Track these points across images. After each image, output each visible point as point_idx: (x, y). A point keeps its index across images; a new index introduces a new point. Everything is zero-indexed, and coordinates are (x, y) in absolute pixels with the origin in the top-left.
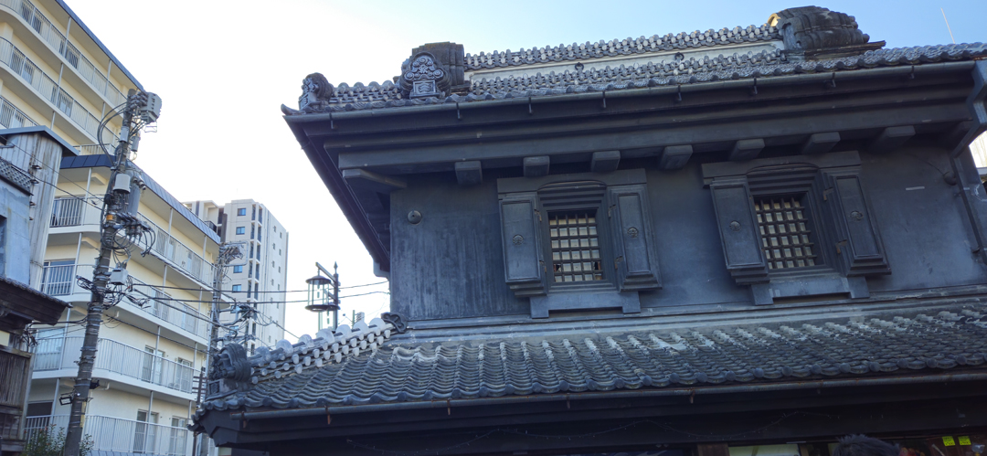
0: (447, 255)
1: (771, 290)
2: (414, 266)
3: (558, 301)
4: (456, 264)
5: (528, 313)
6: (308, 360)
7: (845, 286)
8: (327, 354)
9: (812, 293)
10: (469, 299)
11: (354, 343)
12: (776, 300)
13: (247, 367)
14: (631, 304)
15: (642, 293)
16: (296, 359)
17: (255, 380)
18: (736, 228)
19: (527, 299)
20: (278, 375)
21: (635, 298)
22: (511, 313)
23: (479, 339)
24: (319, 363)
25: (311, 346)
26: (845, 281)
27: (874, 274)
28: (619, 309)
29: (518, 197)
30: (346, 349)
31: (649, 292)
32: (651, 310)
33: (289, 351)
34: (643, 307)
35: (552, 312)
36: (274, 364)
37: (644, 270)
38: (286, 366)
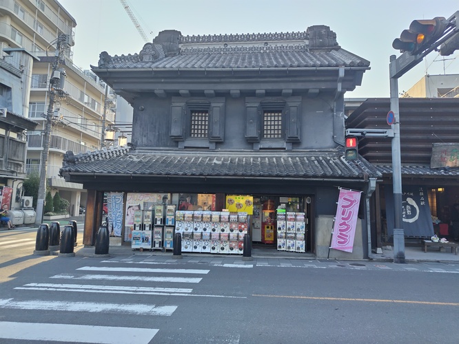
0: (152, 124)
1: (259, 145)
2: (140, 127)
3: (188, 143)
4: (155, 127)
5: (177, 147)
6: (96, 157)
7: (285, 145)
8: (104, 156)
9: (273, 147)
10: (158, 140)
11: (114, 153)
12: (260, 149)
13: (74, 159)
14: (212, 146)
15: (217, 143)
16: (92, 157)
17: (76, 162)
18: (251, 123)
19: (177, 142)
20: (85, 161)
21: (214, 144)
22: (172, 146)
23: (158, 154)
24: (100, 159)
25: (98, 153)
26: (285, 144)
27: (295, 142)
28: (208, 148)
29: (178, 104)
30: (111, 155)
31: (219, 143)
32: (220, 149)
33: (89, 154)
34: (216, 148)
35: (185, 147)
36: (83, 158)
37: (217, 135)
38: (88, 159)
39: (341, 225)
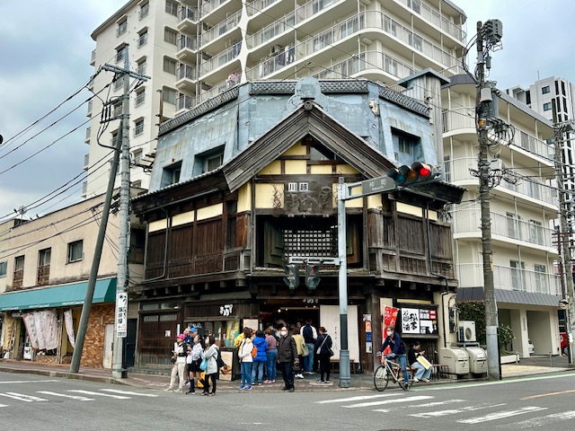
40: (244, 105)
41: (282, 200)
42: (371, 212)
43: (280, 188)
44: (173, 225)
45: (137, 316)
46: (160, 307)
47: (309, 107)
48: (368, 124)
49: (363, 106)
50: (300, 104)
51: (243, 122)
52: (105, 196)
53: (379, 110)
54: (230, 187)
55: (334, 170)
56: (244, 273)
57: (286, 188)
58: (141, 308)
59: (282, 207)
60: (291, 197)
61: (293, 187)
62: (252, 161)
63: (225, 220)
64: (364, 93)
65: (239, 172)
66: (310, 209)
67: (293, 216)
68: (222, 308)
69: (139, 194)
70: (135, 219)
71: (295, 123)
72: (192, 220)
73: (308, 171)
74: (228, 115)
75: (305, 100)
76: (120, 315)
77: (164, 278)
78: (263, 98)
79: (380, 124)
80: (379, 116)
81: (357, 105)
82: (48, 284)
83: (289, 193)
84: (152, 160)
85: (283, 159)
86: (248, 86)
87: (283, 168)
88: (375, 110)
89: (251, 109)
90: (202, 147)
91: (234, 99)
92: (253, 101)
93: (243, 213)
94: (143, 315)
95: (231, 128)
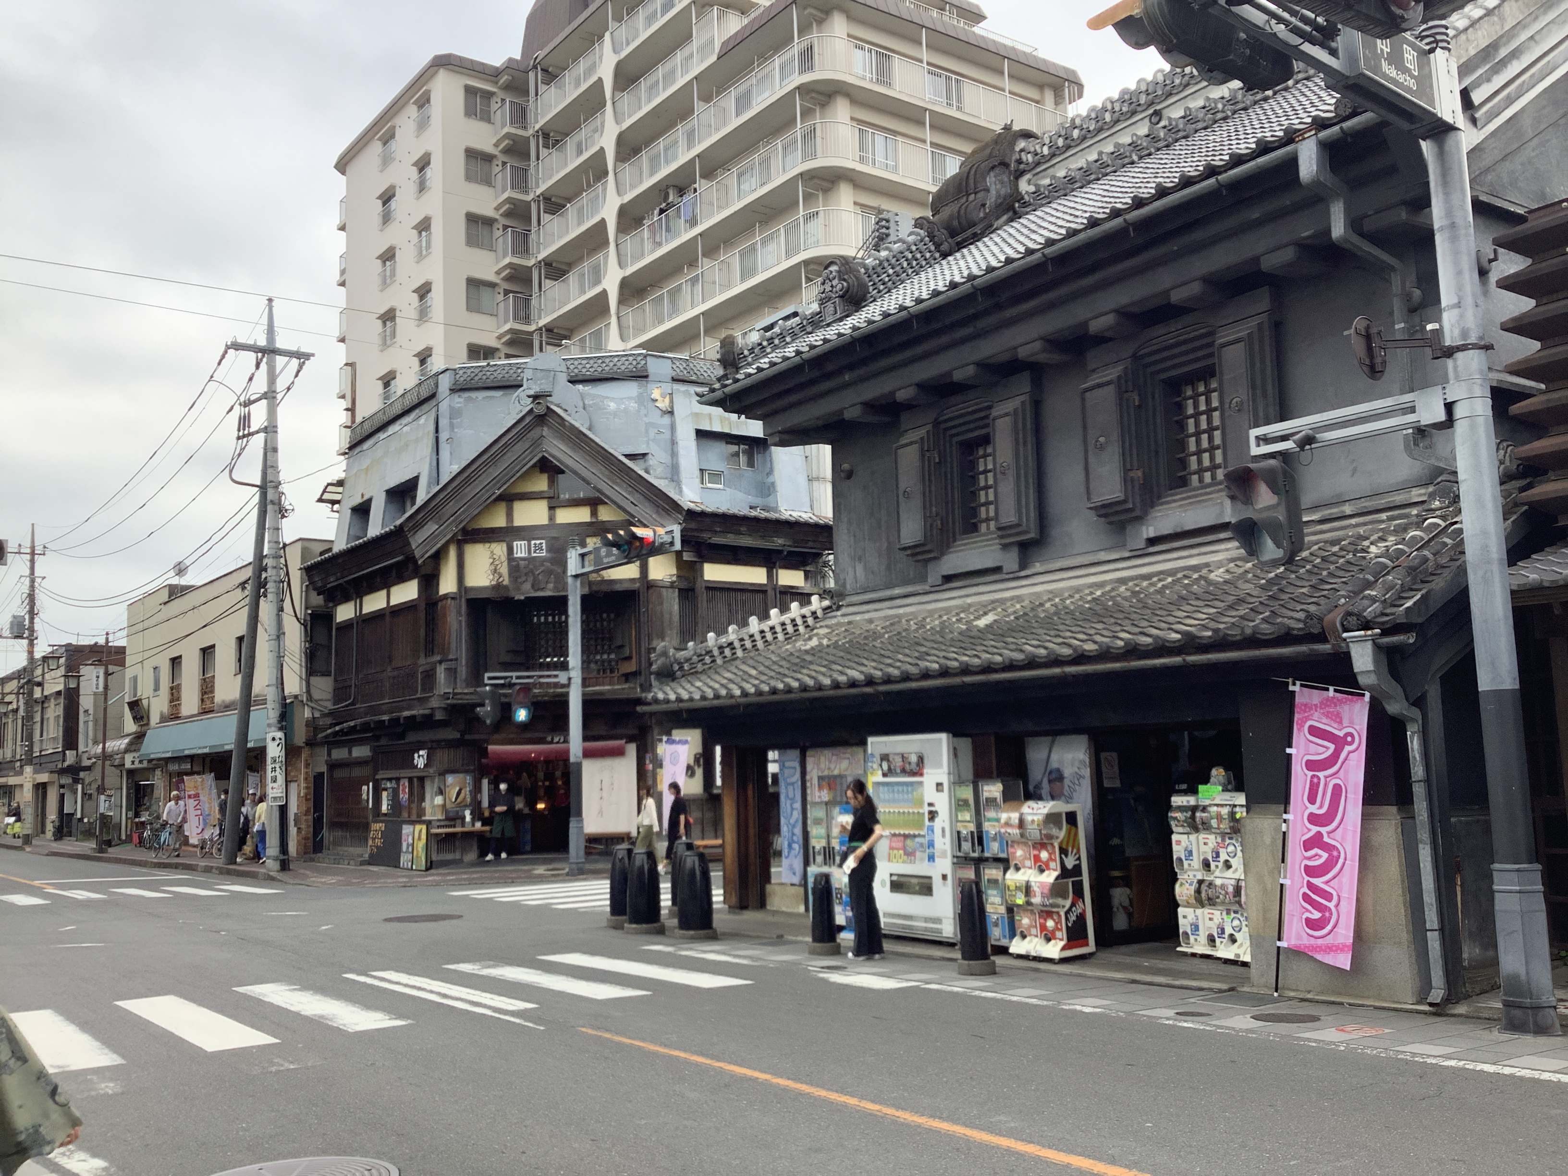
0: (872, 515)
1: (1144, 528)
2: (849, 530)
3: (950, 563)
6: (727, 652)
9: (1187, 527)
12: (1148, 541)
14: (1012, 560)
15: (1022, 546)
16: (716, 652)
17: (679, 674)
18: (1102, 447)
19: (924, 564)
20: (700, 667)
21: (1015, 553)
22: (905, 582)
28: (997, 570)
32: (1038, 564)
34: (1023, 566)
35: (945, 578)
38: (708, 659)
39: (1308, 845)
40: (444, 406)
41: (504, 570)
42: (650, 586)
43: (499, 549)
44: (364, 612)
45: (324, 769)
46: (350, 752)
47: (540, 410)
48: (647, 431)
49: (640, 399)
50: (527, 404)
51: (443, 436)
52: (250, 568)
53: (672, 401)
54: (417, 554)
55: (594, 513)
56: (446, 696)
57: (510, 550)
58: (329, 754)
59: (506, 582)
60: (518, 565)
61: (520, 549)
62: (451, 508)
63: (422, 606)
64: (641, 376)
65: (431, 528)
66: (551, 586)
67: (522, 598)
68: (416, 755)
69: (321, 554)
70: (318, 600)
71: (520, 437)
72: (383, 605)
73: (552, 518)
74: (423, 422)
75: (535, 397)
76: (274, 770)
77: (352, 704)
78: (474, 395)
79: (673, 428)
80: (671, 413)
81: (630, 398)
82: (212, 711)
83: (515, 559)
84: (340, 489)
85: (509, 499)
86: (447, 374)
87: (510, 515)
88: (664, 404)
89: (454, 413)
90: (395, 479)
91: (433, 396)
92: (458, 400)
93: (446, 597)
94: (333, 766)
95: (426, 448)
